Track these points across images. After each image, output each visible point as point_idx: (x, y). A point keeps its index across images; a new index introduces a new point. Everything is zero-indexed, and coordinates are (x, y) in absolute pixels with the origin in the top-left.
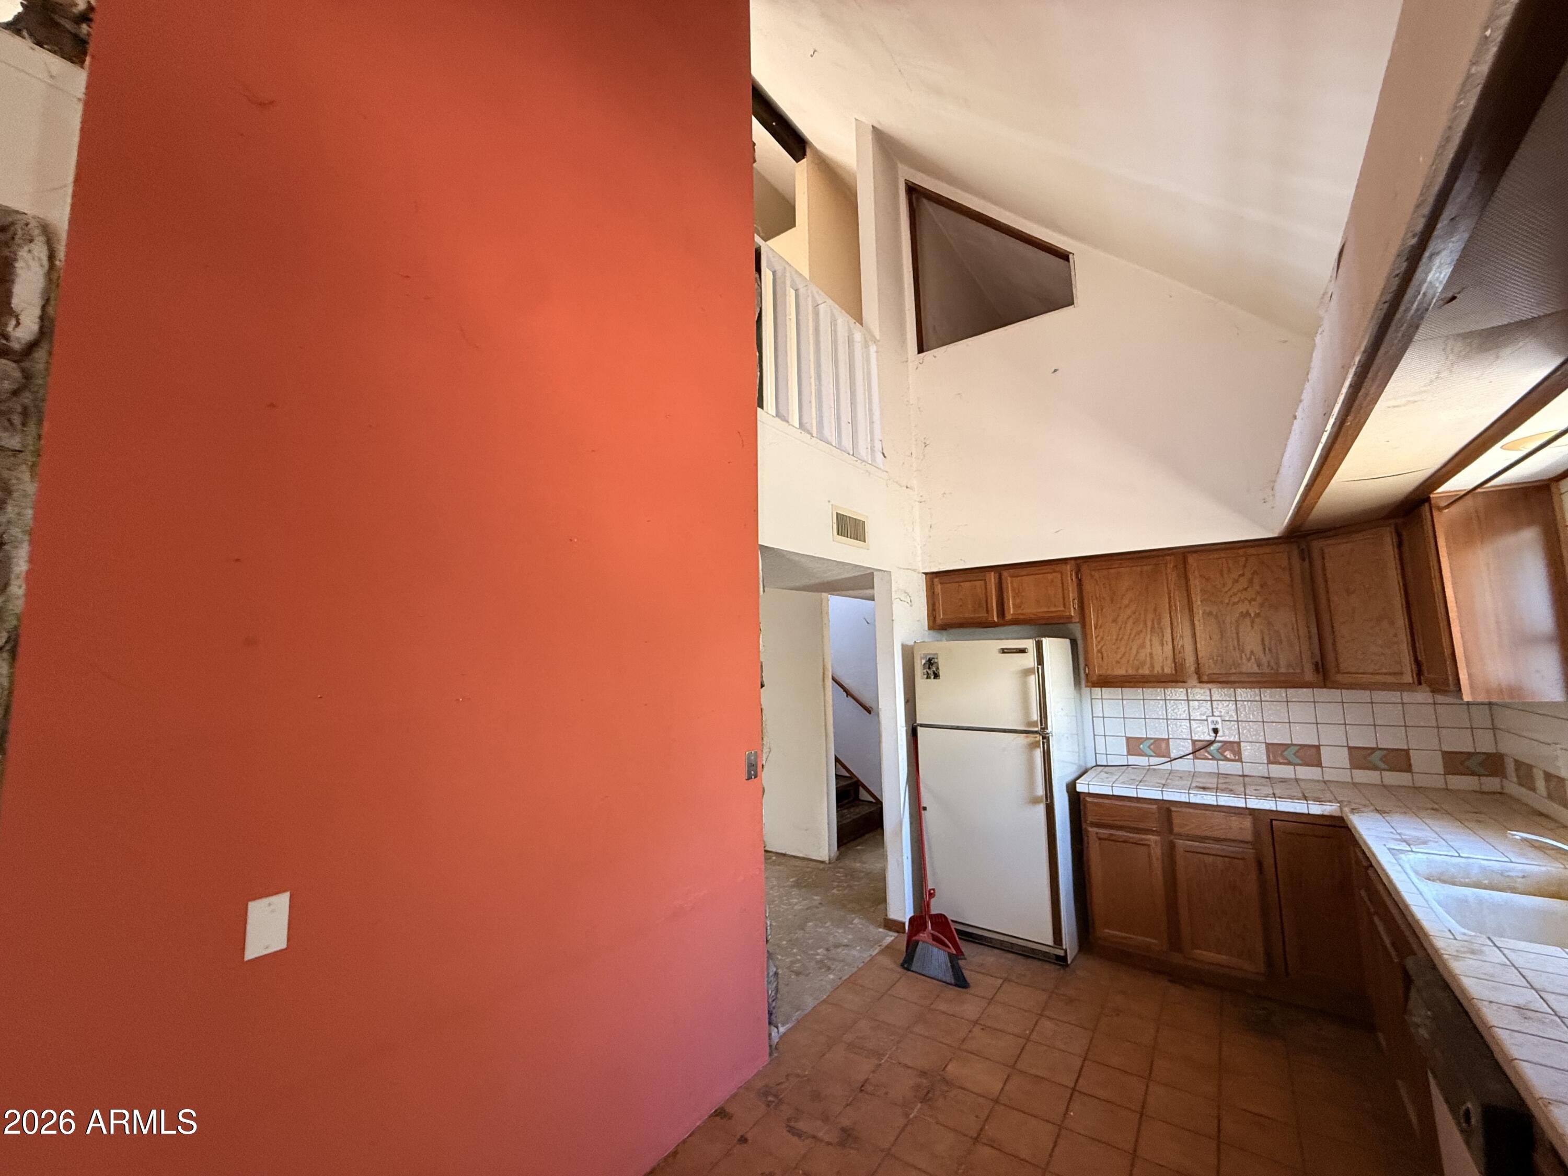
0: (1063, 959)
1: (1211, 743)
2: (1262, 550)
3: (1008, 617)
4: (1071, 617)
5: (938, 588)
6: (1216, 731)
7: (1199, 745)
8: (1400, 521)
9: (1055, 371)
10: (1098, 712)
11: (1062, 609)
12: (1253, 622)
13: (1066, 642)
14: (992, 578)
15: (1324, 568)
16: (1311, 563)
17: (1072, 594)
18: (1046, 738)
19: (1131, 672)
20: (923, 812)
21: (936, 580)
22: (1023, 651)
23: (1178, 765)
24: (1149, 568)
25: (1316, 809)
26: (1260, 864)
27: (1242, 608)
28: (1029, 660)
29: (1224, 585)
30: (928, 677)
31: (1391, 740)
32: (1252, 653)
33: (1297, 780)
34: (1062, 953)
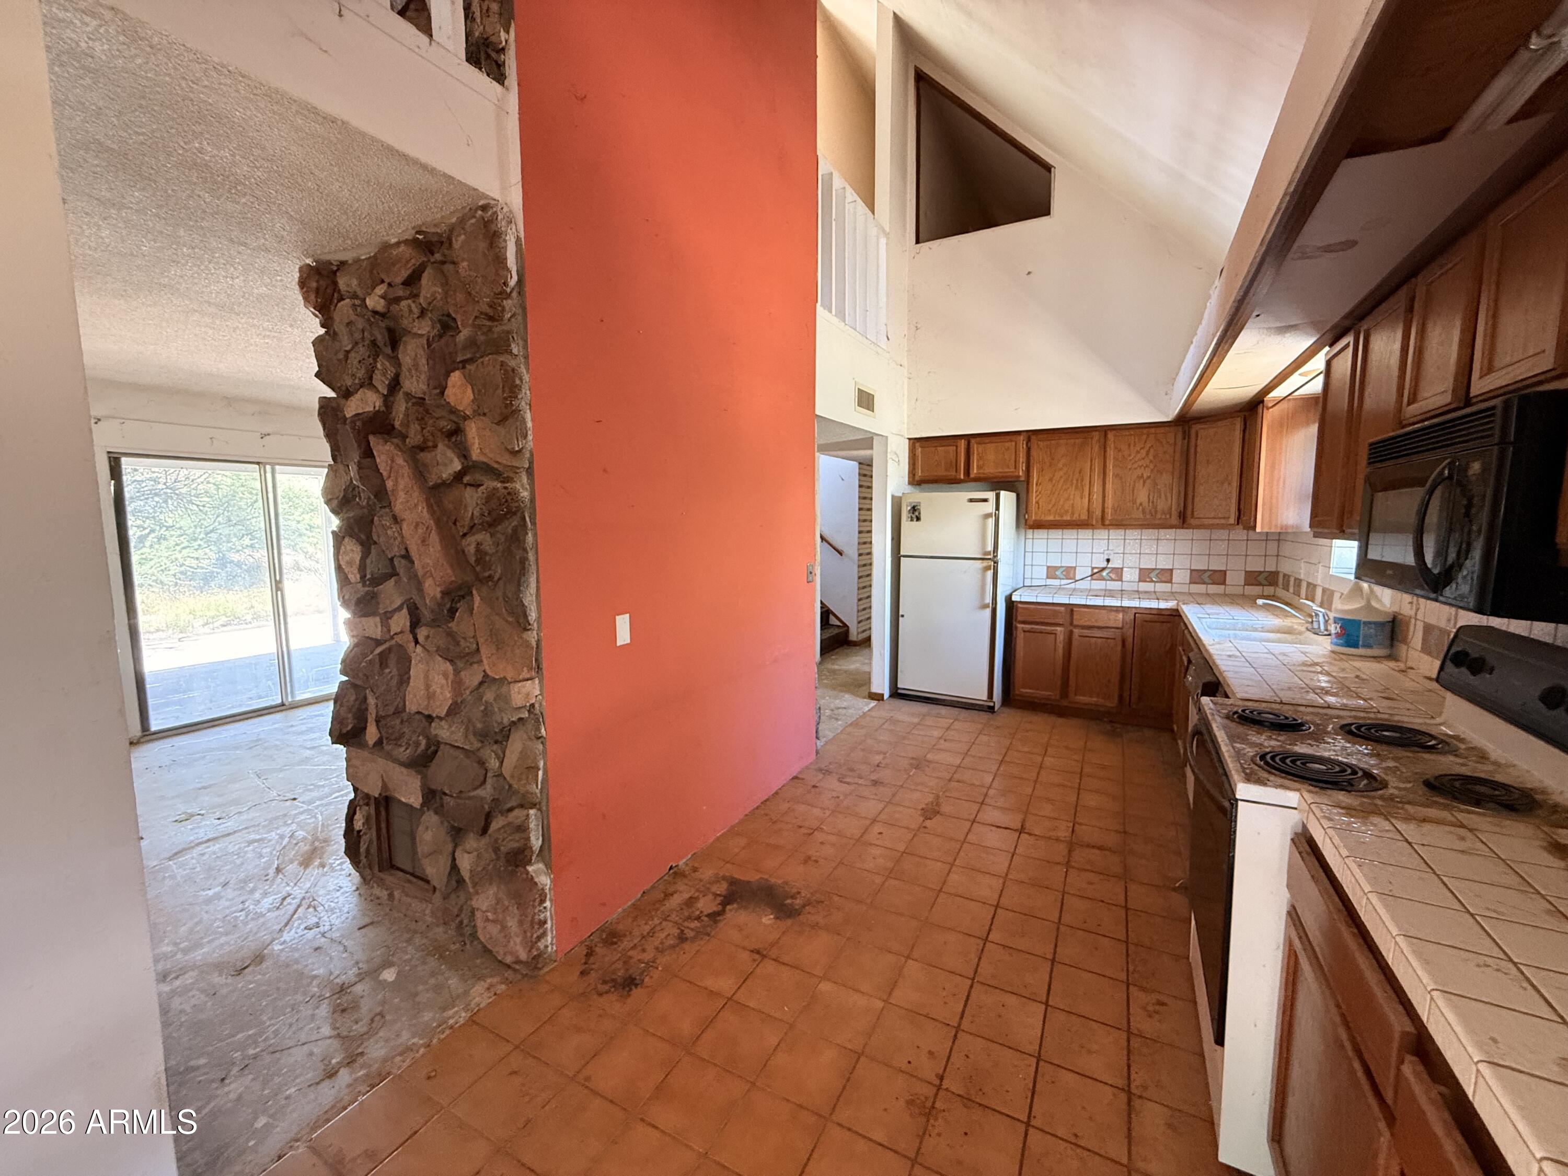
0: (991, 709)
1: (1103, 569)
2: (1158, 430)
3: (972, 476)
4: (1019, 477)
5: (919, 451)
6: (1108, 560)
7: (1095, 571)
8: (1247, 414)
9: (1029, 273)
10: (1029, 549)
11: (1013, 470)
12: (1144, 482)
13: (1013, 495)
14: (963, 444)
15: (1196, 446)
16: (1188, 442)
17: (1022, 459)
18: (996, 563)
19: (1057, 518)
20: (901, 619)
21: (918, 445)
22: (985, 500)
23: (1079, 585)
24: (1080, 440)
25: (1163, 605)
26: (1124, 642)
27: (1139, 472)
28: (990, 507)
29: (1130, 455)
30: (912, 520)
31: (1217, 565)
32: (1141, 504)
33: (1155, 592)
34: (992, 704)
